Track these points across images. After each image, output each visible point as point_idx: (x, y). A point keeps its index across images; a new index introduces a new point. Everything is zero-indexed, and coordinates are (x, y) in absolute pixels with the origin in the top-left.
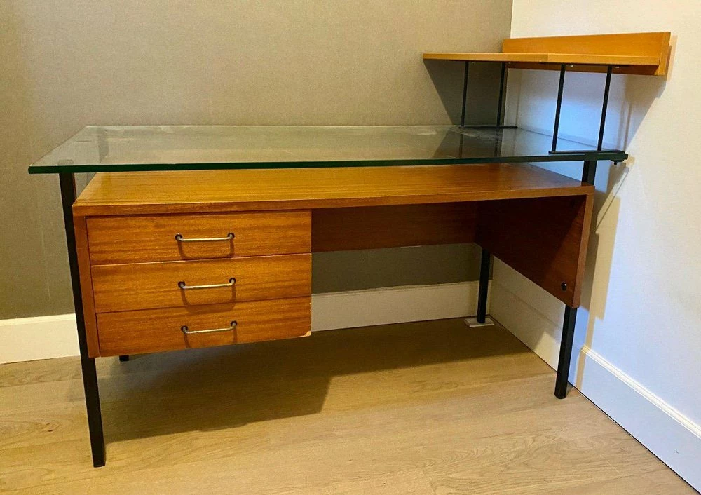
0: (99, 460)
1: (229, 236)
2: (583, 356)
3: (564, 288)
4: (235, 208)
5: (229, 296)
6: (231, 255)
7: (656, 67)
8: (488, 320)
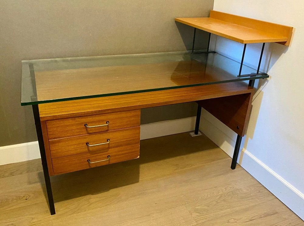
0: (53, 212)
1: (107, 123)
2: (243, 152)
3: (238, 128)
4: (109, 111)
5: (107, 146)
6: (107, 131)
7: (286, 42)
8: (199, 132)
